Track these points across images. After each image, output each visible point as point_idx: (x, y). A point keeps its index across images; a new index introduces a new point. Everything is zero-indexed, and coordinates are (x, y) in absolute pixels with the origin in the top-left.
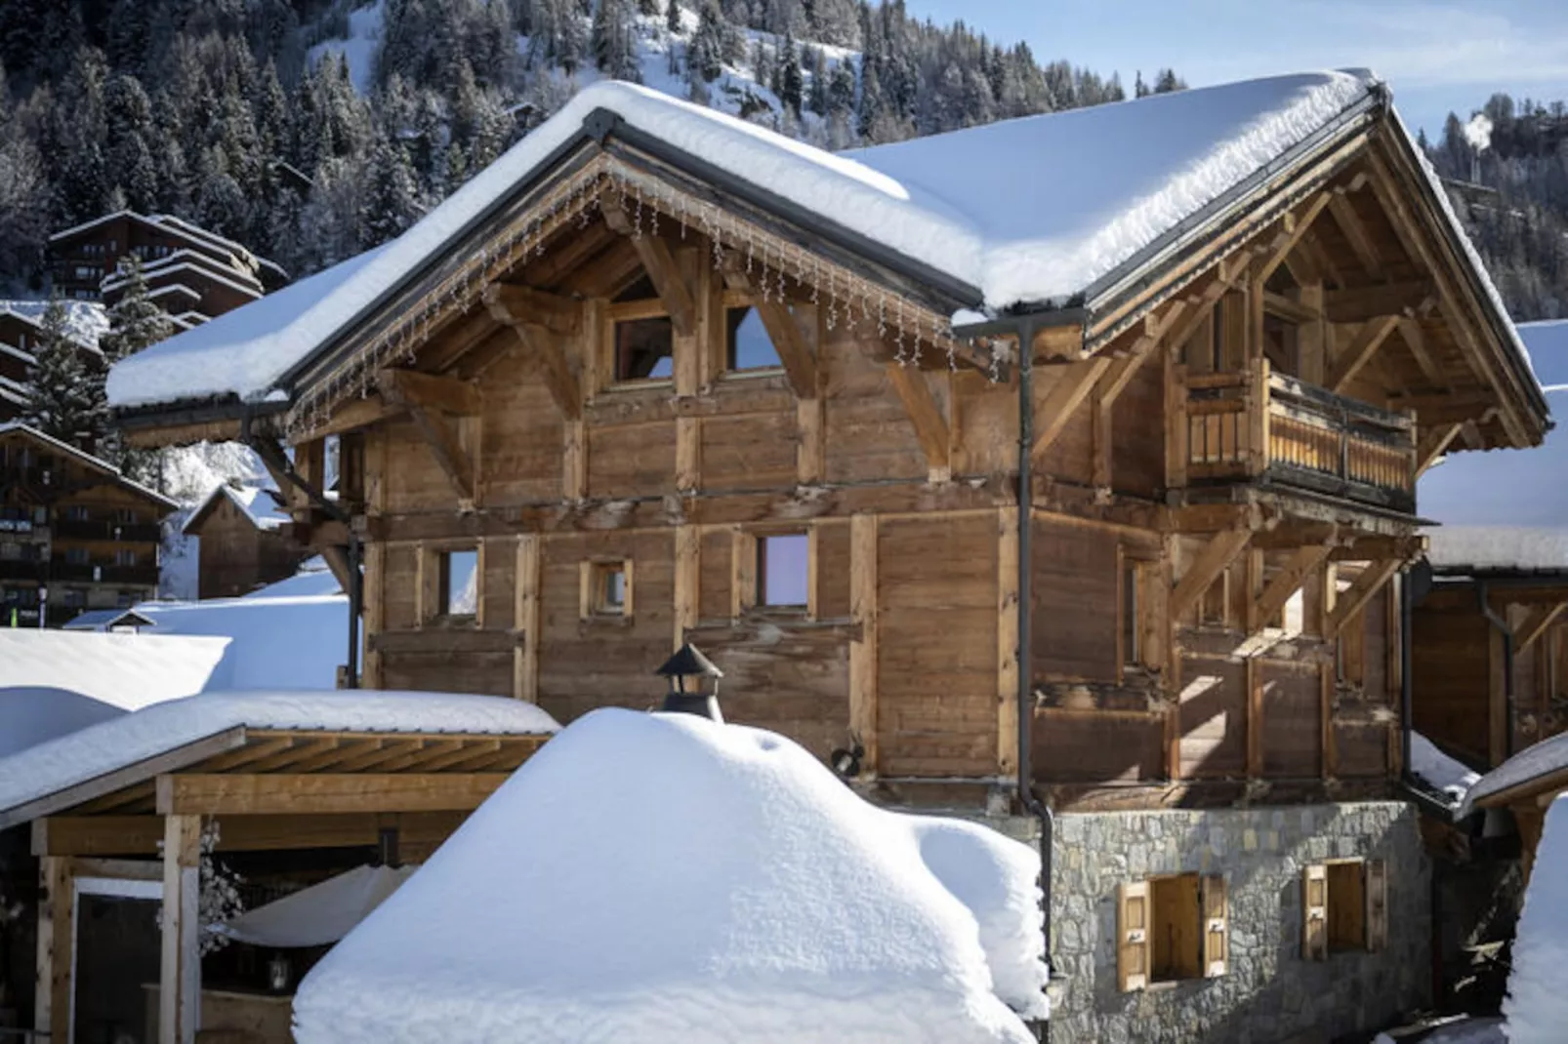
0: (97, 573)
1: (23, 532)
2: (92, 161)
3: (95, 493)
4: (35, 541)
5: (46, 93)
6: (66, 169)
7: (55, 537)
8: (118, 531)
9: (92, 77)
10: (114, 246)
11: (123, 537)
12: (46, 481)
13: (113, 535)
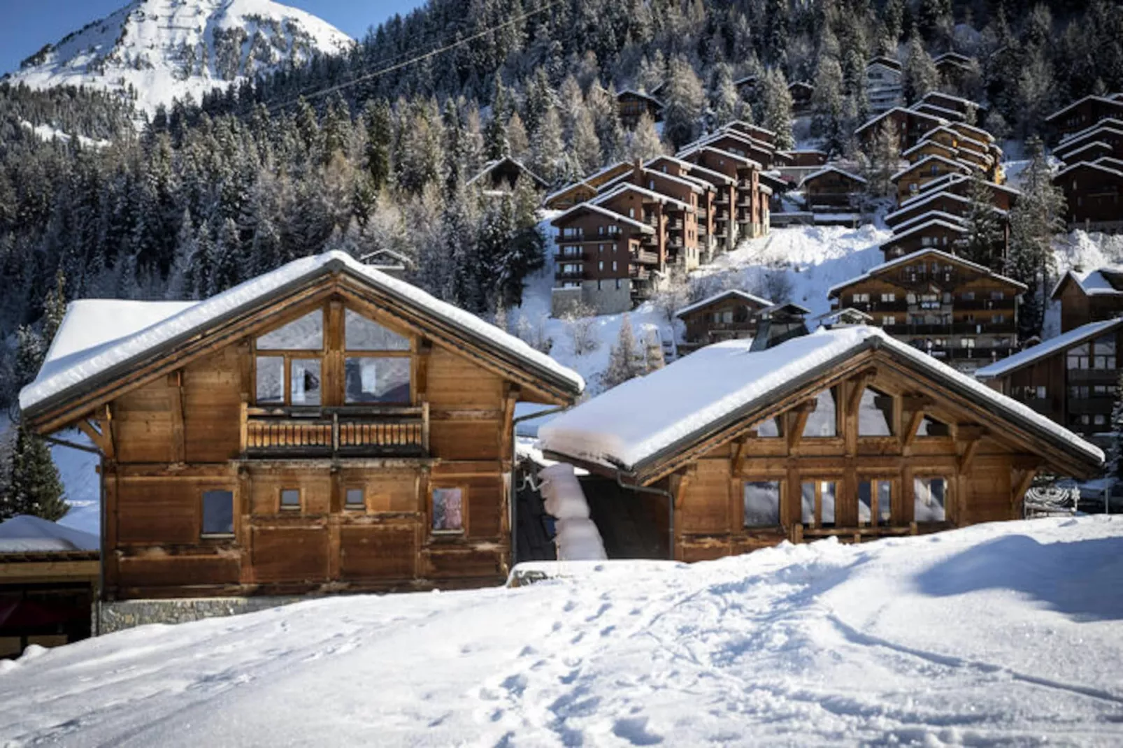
0: (979, 329)
1: (936, 308)
2: (1086, 65)
3: (978, 283)
4: (944, 312)
5: (1075, 25)
6: (1071, 73)
7: (955, 309)
8: (990, 304)
9: (1102, 8)
10: (1084, 118)
11: (993, 308)
12: (947, 279)
13: (988, 306)
